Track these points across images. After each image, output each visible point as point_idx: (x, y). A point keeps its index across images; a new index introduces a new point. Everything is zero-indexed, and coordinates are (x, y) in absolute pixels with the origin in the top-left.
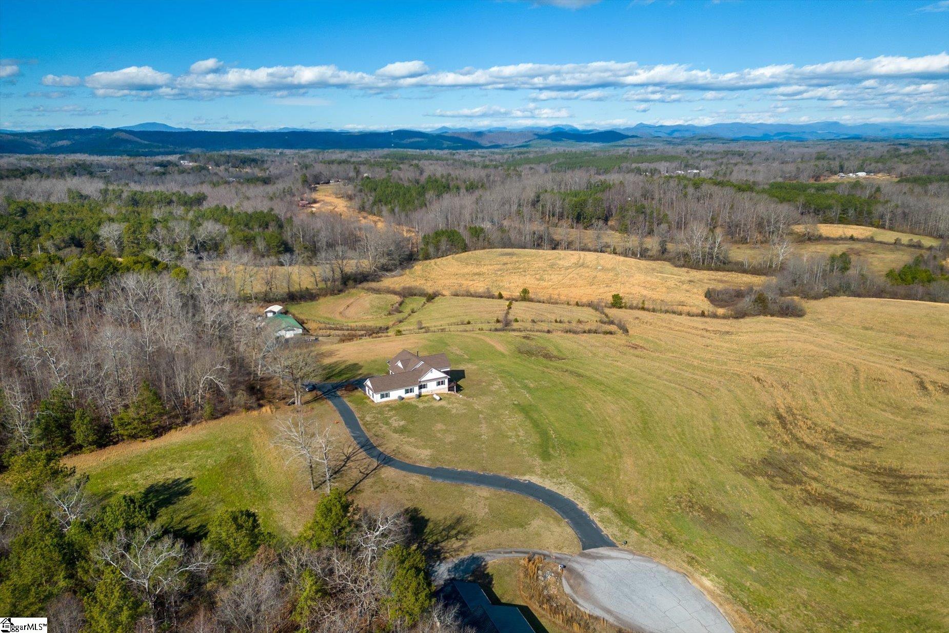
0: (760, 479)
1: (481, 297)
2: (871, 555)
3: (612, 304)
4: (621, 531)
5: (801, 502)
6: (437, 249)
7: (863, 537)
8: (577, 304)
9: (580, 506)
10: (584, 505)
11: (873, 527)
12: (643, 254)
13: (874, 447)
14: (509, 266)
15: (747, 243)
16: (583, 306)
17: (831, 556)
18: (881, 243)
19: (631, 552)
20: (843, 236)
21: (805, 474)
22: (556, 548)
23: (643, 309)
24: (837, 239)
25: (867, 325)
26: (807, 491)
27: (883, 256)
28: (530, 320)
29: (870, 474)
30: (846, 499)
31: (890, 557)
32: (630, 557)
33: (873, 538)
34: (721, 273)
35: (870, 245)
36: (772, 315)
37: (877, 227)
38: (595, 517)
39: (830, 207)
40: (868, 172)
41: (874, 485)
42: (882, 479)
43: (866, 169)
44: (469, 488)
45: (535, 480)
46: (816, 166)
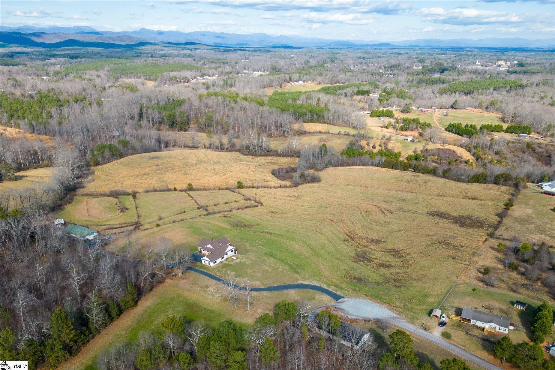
0: (360, 263)
1: (164, 191)
2: (404, 280)
3: (237, 186)
4: (342, 292)
5: (377, 268)
6: (103, 157)
7: (399, 275)
8: (219, 189)
9: (324, 287)
10: (325, 287)
11: (400, 271)
12: (221, 148)
13: (383, 242)
14: (161, 166)
15: (272, 137)
16: (223, 189)
17: (396, 283)
18: (333, 134)
19: (349, 297)
20: (316, 131)
21: (371, 257)
22: (329, 303)
23: (253, 187)
24: (314, 133)
25: (348, 183)
26: (375, 263)
27: (336, 141)
28: (213, 204)
29: (388, 252)
30: (387, 263)
31: (409, 279)
32: (350, 299)
33: (402, 275)
34: (269, 158)
35: (329, 135)
36: (309, 183)
37: (327, 124)
38: (331, 290)
39: (305, 114)
40: (304, 81)
41: (392, 256)
42: (392, 254)
43: (302, 79)
44: (285, 291)
45: (303, 282)
46: (279, 78)
